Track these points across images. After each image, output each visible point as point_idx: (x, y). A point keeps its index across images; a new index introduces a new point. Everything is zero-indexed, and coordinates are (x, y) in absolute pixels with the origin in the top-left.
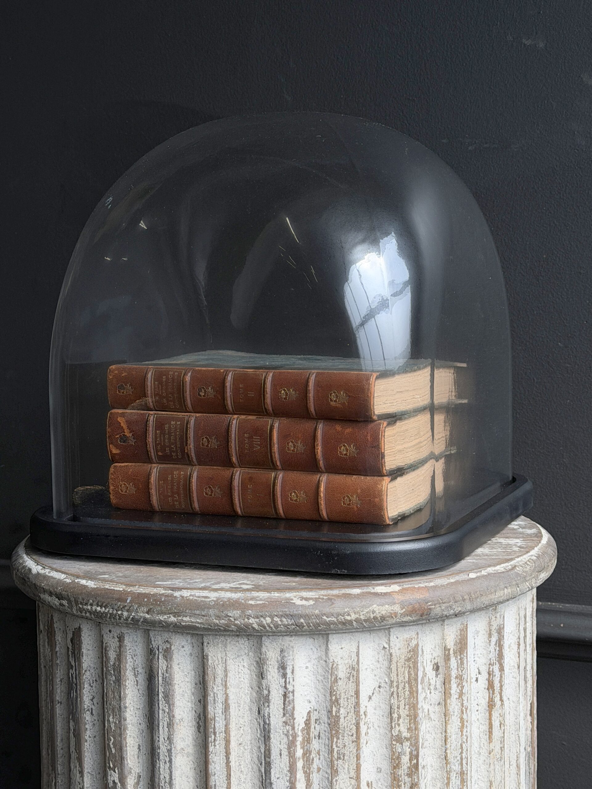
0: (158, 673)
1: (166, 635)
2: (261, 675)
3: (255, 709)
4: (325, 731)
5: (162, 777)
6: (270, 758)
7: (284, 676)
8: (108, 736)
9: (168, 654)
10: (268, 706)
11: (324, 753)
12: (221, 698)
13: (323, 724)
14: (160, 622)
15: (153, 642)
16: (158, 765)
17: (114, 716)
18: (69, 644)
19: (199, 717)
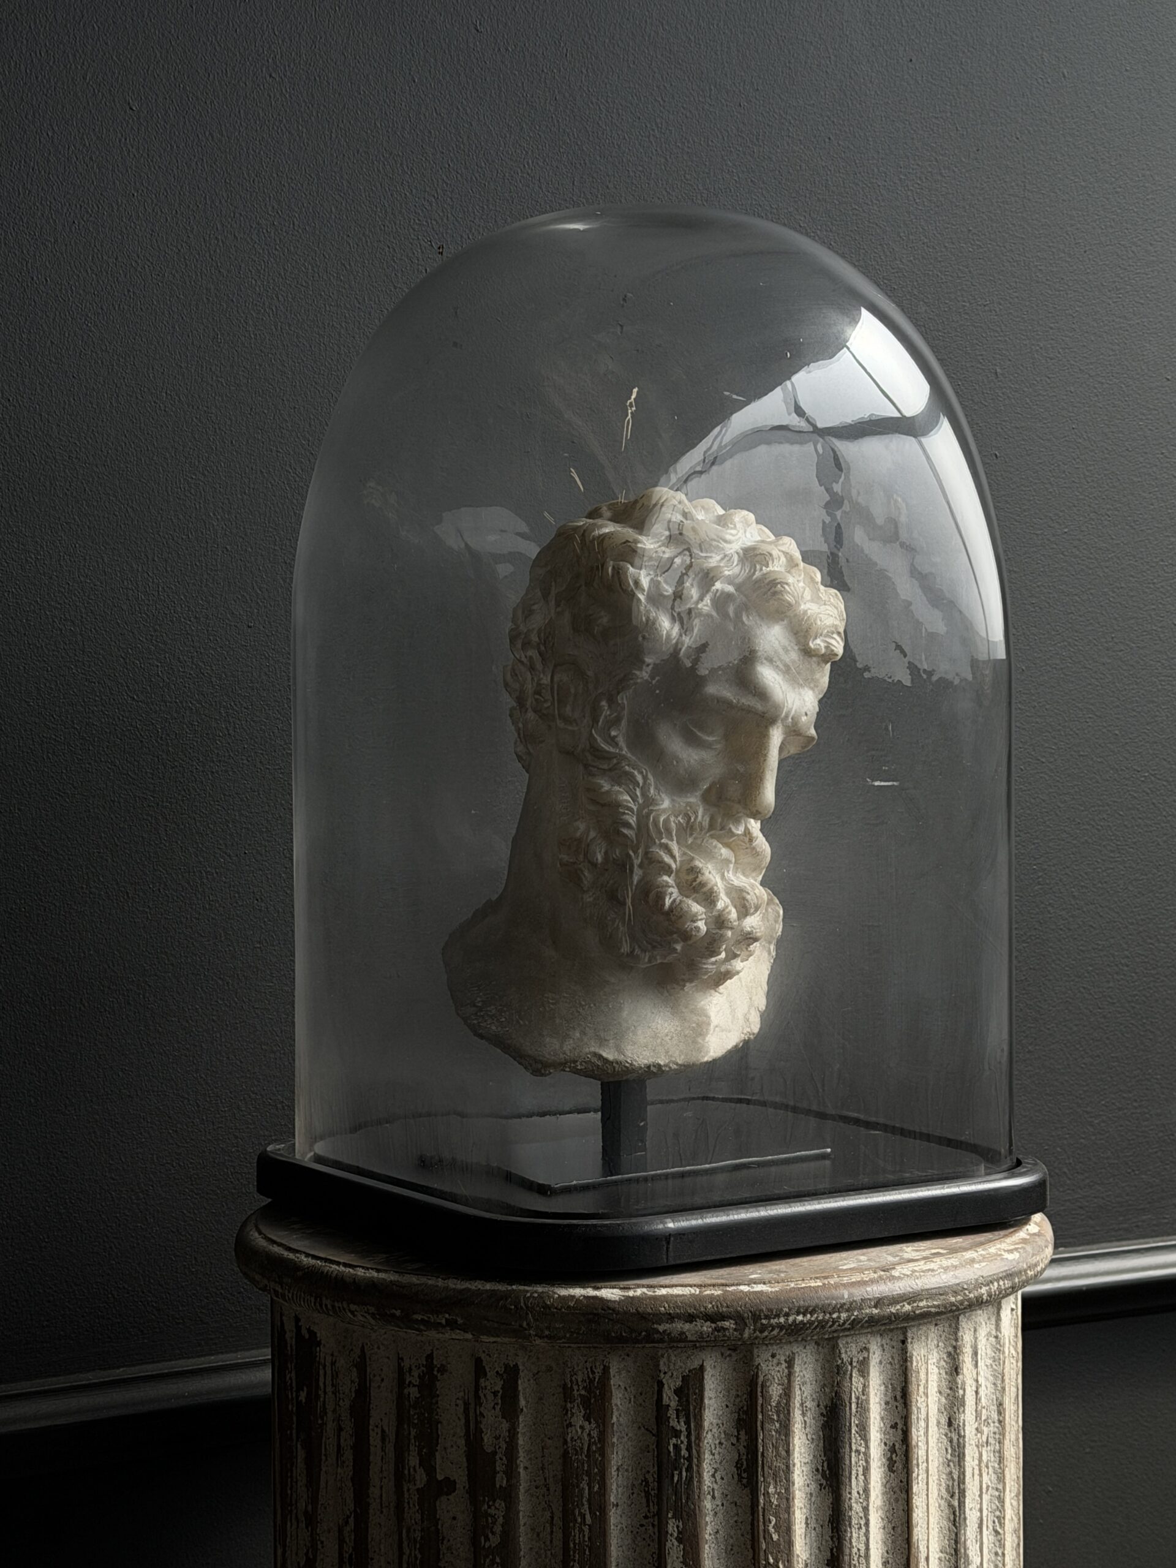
0: (851, 1398)
1: (863, 1340)
2: (955, 1369)
3: (944, 1421)
4: (995, 1433)
5: (855, 1550)
6: (964, 1483)
8: (764, 1519)
9: (864, 1367)
10: (964, 1411)
13: (992, 1425)
15: (843, 1356)
16: (849, 1535)
17: (776, 1484)
18: (670, 1399)
19: (893, 1450)
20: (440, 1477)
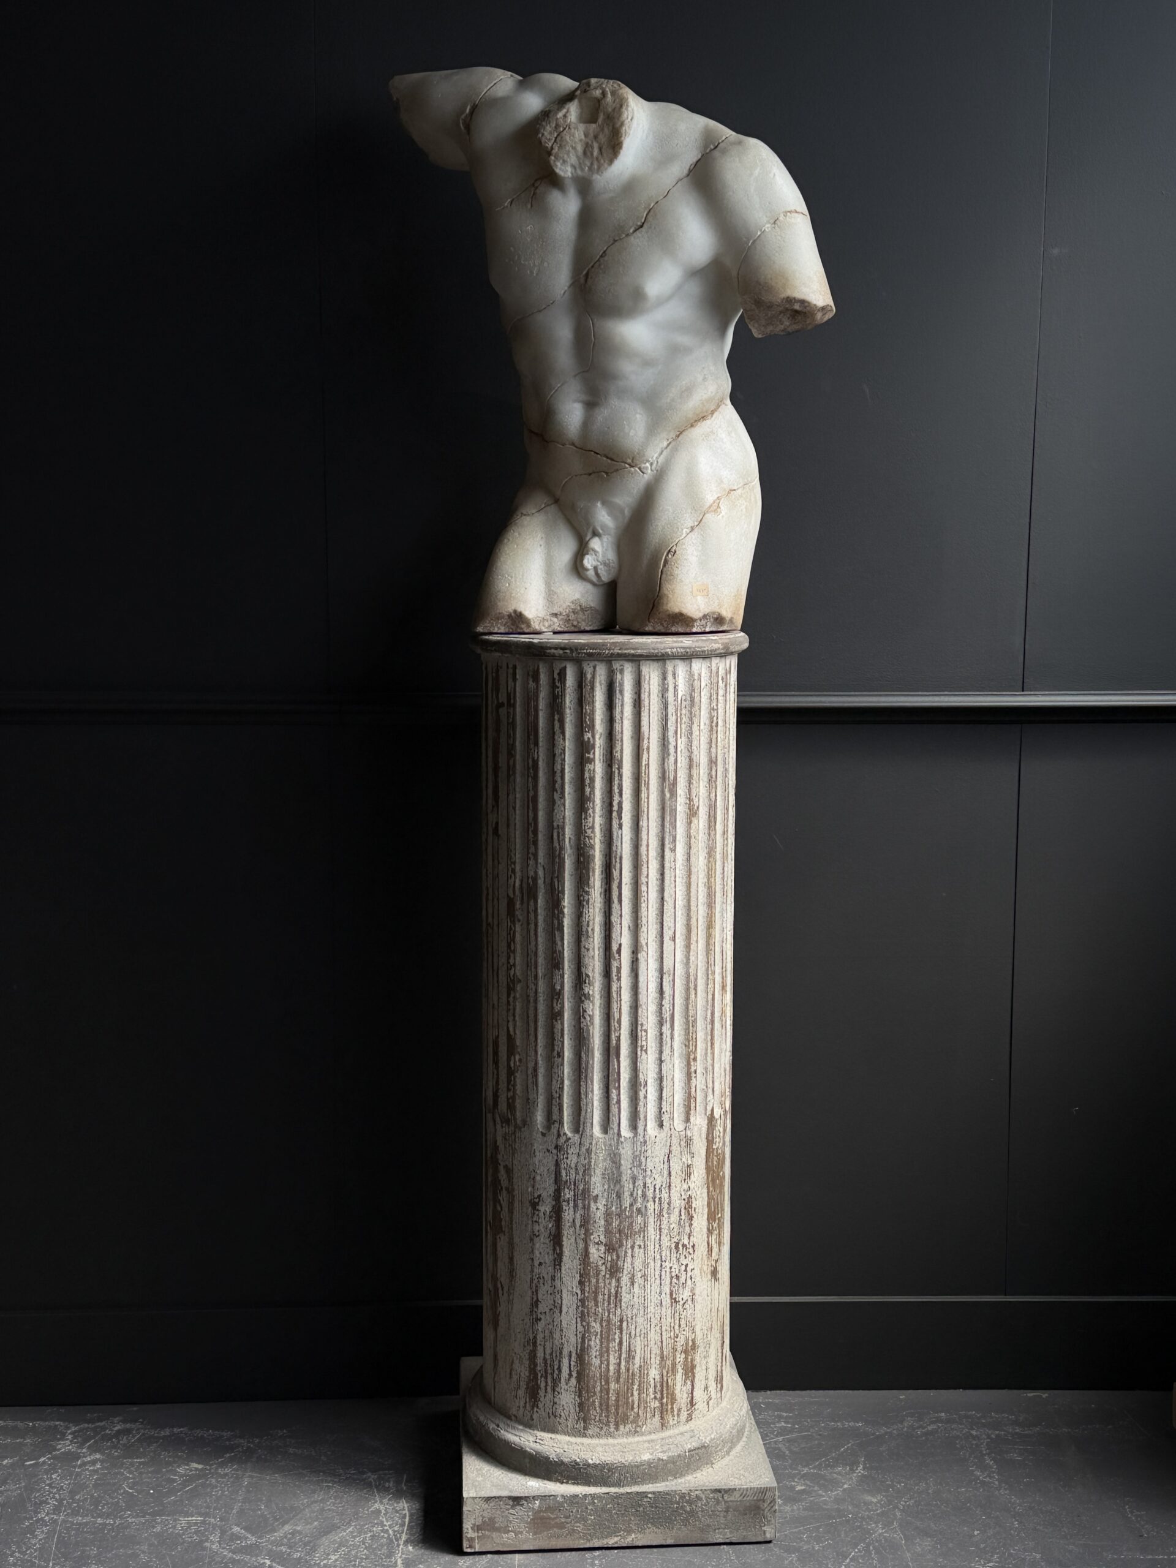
1: (621, 663)
2: (664, 678)
3: (660, 695)
5: (619, 731)
6: (667, 717)
7: (675, 678)
9: (622, 671)
10: (667, 693)
11: (688, 714)
12: (647, 690)
14: (626, 654)
16: (614, 725)
18: (556, 676)
19: (635, 700)
20: (500, 702)
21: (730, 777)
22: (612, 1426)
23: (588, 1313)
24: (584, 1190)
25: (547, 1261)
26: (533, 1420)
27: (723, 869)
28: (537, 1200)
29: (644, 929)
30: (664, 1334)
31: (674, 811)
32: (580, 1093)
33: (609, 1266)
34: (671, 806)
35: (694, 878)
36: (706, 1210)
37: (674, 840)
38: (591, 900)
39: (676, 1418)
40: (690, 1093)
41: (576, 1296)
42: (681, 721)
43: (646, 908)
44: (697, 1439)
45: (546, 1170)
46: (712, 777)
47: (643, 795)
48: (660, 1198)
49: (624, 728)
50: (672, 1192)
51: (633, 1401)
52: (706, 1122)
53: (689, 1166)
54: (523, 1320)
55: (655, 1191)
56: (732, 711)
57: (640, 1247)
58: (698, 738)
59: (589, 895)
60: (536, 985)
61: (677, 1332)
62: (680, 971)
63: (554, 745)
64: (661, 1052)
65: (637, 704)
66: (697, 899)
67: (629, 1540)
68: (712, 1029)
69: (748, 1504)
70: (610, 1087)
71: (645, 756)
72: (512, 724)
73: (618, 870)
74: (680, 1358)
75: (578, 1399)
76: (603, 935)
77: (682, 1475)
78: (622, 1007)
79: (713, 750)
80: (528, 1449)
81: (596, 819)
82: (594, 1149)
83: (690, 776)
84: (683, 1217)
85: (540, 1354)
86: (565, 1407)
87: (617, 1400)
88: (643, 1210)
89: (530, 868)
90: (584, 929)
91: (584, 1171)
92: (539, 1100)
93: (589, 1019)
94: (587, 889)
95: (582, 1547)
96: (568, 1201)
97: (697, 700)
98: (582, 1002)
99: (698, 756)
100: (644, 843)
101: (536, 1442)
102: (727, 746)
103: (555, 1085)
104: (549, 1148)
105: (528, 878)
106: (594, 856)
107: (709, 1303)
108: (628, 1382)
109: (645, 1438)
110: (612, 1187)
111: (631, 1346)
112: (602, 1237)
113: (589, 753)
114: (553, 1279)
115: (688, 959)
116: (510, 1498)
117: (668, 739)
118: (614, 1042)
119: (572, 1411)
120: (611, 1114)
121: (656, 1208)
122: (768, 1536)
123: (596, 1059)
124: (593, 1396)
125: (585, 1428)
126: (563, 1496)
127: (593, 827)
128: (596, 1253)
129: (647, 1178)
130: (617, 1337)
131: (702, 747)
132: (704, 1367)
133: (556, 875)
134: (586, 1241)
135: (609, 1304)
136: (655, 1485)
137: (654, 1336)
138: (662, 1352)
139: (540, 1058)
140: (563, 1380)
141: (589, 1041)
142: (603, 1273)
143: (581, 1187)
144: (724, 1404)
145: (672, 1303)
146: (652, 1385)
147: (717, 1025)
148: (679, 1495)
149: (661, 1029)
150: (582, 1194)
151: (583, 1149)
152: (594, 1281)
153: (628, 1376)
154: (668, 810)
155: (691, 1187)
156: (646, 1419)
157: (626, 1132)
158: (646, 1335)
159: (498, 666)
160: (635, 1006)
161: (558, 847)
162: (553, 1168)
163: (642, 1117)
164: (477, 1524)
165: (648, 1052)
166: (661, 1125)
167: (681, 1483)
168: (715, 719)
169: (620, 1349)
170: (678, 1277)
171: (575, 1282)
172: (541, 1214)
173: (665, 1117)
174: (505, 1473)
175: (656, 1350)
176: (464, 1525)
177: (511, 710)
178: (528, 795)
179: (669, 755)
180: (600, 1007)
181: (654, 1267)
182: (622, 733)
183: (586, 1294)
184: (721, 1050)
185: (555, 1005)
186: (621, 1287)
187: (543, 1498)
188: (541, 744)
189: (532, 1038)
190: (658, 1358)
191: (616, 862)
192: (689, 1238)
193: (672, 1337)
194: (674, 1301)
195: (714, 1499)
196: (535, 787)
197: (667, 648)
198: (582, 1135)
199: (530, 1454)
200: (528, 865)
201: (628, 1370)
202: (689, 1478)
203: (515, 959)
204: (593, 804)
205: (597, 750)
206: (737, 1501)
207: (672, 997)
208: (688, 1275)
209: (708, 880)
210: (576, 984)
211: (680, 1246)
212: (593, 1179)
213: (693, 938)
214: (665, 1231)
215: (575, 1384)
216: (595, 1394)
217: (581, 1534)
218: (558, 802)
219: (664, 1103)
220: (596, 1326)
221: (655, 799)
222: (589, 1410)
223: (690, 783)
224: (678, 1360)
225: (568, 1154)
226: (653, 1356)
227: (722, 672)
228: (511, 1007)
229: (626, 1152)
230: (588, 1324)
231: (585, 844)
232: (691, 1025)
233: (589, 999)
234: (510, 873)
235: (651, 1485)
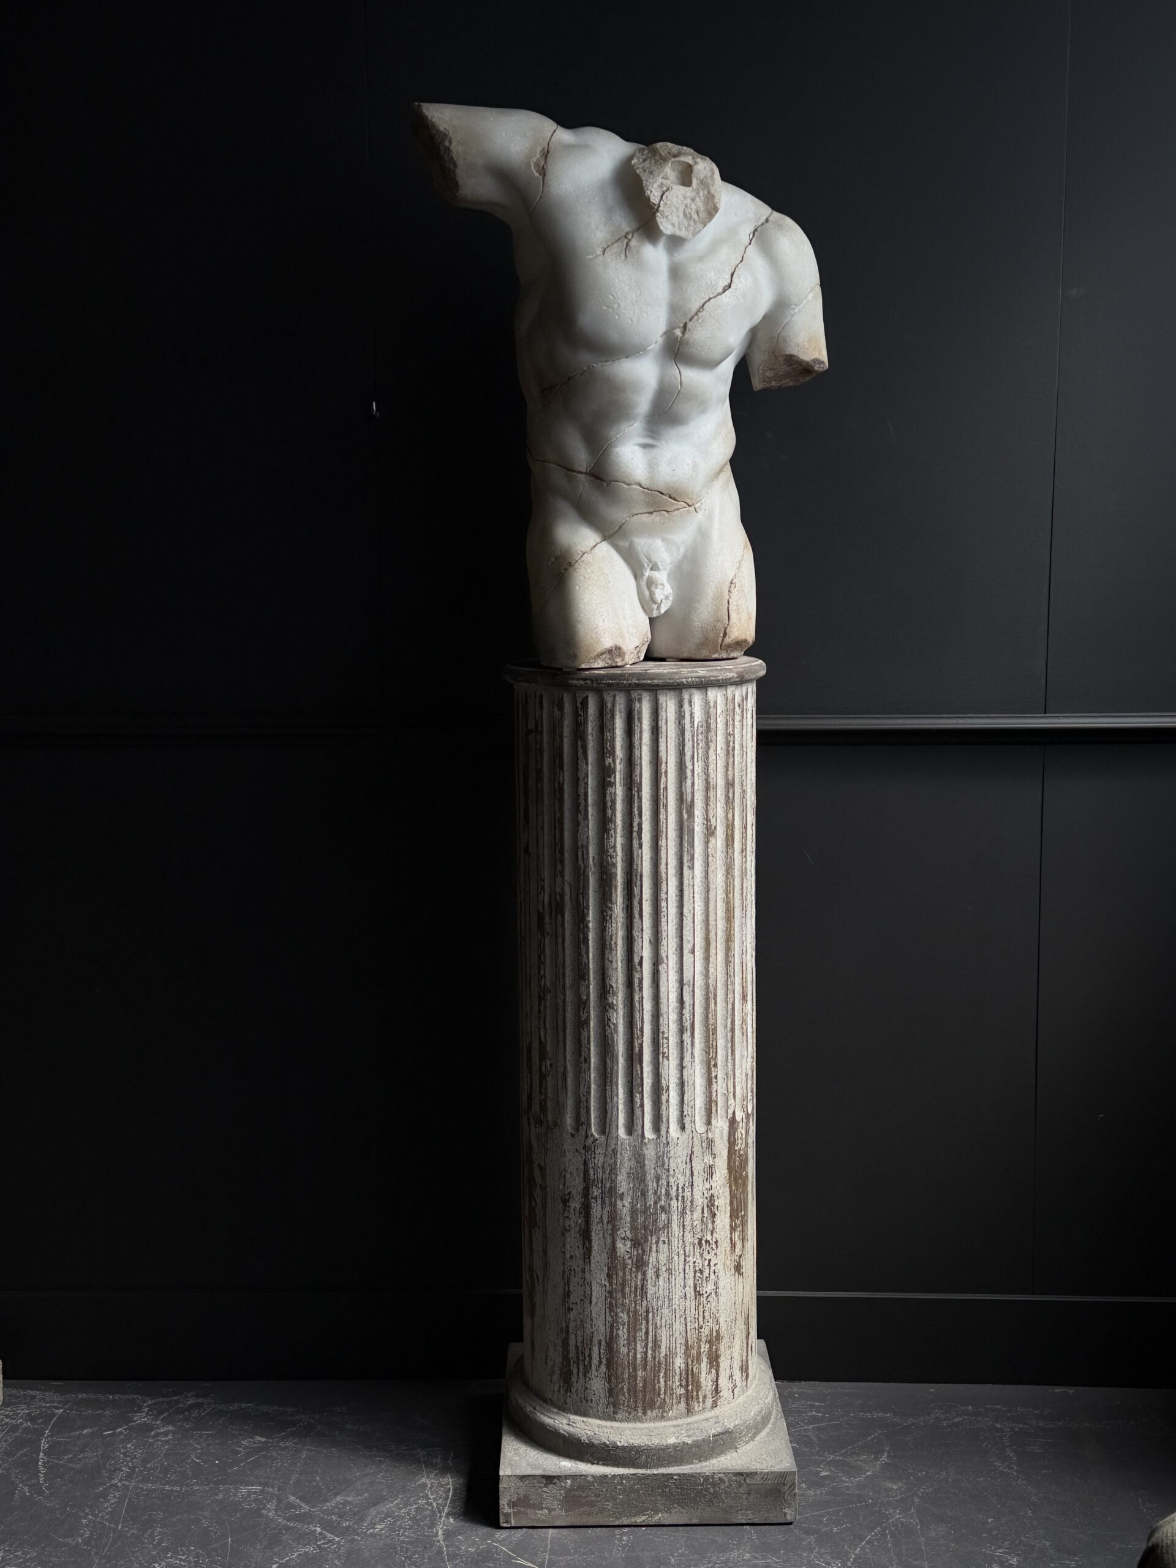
7: (691, 706)
11: (704, 740)
12: (664, 718)
14: (643, 683)
21: (748, 799)
22: (640, 1410)
23: (615, 1304)
24: (610, 1188)
25: (578, 1256)
26: (567, 1404)
27: (742, 885)
28: (567, 1197)
29: (664, 942)
30: (688, 1325)
31: (691, 832)
32: (606, 1097)
33: (635, 1260)
34: (688, 827)
35: (712, 894)
36: (729, 1208)
37: (692, 859)
38: (613, 915)
39: (701, 1404)
40: (710, 1097)
41: (604, 1289)
42: (697, 747)
43: (666, 923)
44: (721, 1424)
45: (575, 1169)
46: (729, 798)
47: (662, 817)
48: (683, 1197)
49: (643, 753)
50: (695, 1190)
51: (659, 1388)
52: (728, 1124)
53: (711, 1167)
54: (556, 1310)
55: (678, 1189)
56: (749, 735)
57: (664, 1242)
58: (715, 762)
59: (611, 911)
60: (564, 994)
61: (701, 1323)
62: (699, 981)
63: (577, 770)
64: (682, 1059)
65: (655, 731)
66: (716, 914)
67: (658, 1518)
68: (733, 1037)
69: (769, 1487)
70: (634, 1091)
71: (663, 780)
72: (540, 751)
73: (639, 888)
74: (705, 1348)
75: (607, 1385)
76: (625, 948)
77: (706, 1459)
78: (644, 1016)
79: (730, 773)
80: (561, 1431)
81: (618, 840)
82: (619, 1150)
83: (707, 799)
84: (706, 1215)
85: (572, 1342)
86: (596, 1392)
87: (644, 1387)
88: (667, 1207)
89: (557, 884)
90: (608, 943)
91: (611, 1170)
92: (568, 1103)
93: (613, 1027)
94: (610, 905)
95: (612, 1524)
96: (596, 1198)
97: (713, 726)
98: (607, 1011)
99: (715, 779)
100: (663, 861)
101: (569, 1425)
102: (744, 768)
103: (583, 1090)
104: (578, 1148)
105: (556, 894)
106: (616, 874)
107: (732, 1295)
108: (655, 1370)
109: (671, 1423)
110: (637, 1185)
111: (658, 1336)
112: (628, 1233)
113: (610, 777)
114: (583, 1271)
115: (707, 971)
116: (543, 1476)
117: (685, 763)
118: (637, 1049)
119: (602, 1396)
120: (635, 1117)
121: (679, 1205)
122: (789, 1518)
123: (620, 1065)
124: (621, 1383)
125: (615, 1413)
126: (593, 1476)
127: (615, 847)
128: (622, 1247)
129: (670, 1178)
130: (643, 1327)
131: (718, 770)
132: (729, 1357)
133: (581, 891)
134: (613, 1236)
135: (636, 1296)
136: (680, 1467)
137: (678, 1327)
138: (687, 1341)
139: (568, 1064)
140: (593, 1367)
141: (613, 1047)
142: (629, 1267)
143: (608, 1186)
144: (750, 1392)
145: (696, 1295)
146: (678, 1373)
147: (738, 1033)
148: (703, 1477)
149: (682, 1037)
150: (609, 1192)
151: (610, 1150)
152: (621, 1274)
153: (655, 1364)
154: (686, 830)
155: (714, 1186)
156: (672, 1405)
157: (649, 1134)
158: (671, 1326)
159: (526, 695)
160: (656, 1015)
161: (582, 866)
162: (582, 1167)
163: (664, 1119)
164: (513, 1500)
165: (670, 1059)
166: (683, 1128)
167: (706, 1466)
168: (731, 743)
169: (647, 1338)
170: (701, 1272)
171: (603, 1276)
172: (572, 1210)
173: (687, 1120)
174: (540, 1452)
175: (681, 1340)
176: (500, 1501)
177: (539, 737)
178: (555, 817)
179: (686, 778)
180: (624, 1016)
181: (678, 1262)
182: (641, 758)
183: (614, 1287)
184: (742, 1056)
185: (581, 1013)
186: (647, 1281)
187: (574, 1477)
188: (565, 768)
189: (561, 1045)
190: (683, 1348)
191: (637, 879)
192: (712, 1234)
193: (697, 1328)
194: (698, 1294)
195: (737, 1481)
196: (561, 810)
197: (682, 678)
198: (608, 1136)
199: (563, 1436)
200: (555, 883)
201: (654, 1358)
202: (714, 1461)
203: (544, 970)
204: (615, 825)
205: (618, 774)
206: (759, 1484)
207: (692, 1007)
208: (713, 1268)
209: (727, 896)
210: (601, 995)
211: (703, 1242)
212: (619, 1178)
213: (712, 951)
214: (688, 1228)
215: (605, 1370)
216: (623, 1380)
217: (611, 1512)
218: (582, 823)
219: (685, 1107)
220: (624, 1316)
221: (674, 820)
222: (618, 1396)
223: (707, 804)
224: (702, 1350)
225: (595, 1154)
226: (678, 1346)
227: (738, 699)
228: (542, 1015)
229: (650, 1152)
230: (616, 1314)
231: (607, 863)
232: (711, 1033)
233: (614, 1009)
234: (539, 890)
235: (677, 1468)
